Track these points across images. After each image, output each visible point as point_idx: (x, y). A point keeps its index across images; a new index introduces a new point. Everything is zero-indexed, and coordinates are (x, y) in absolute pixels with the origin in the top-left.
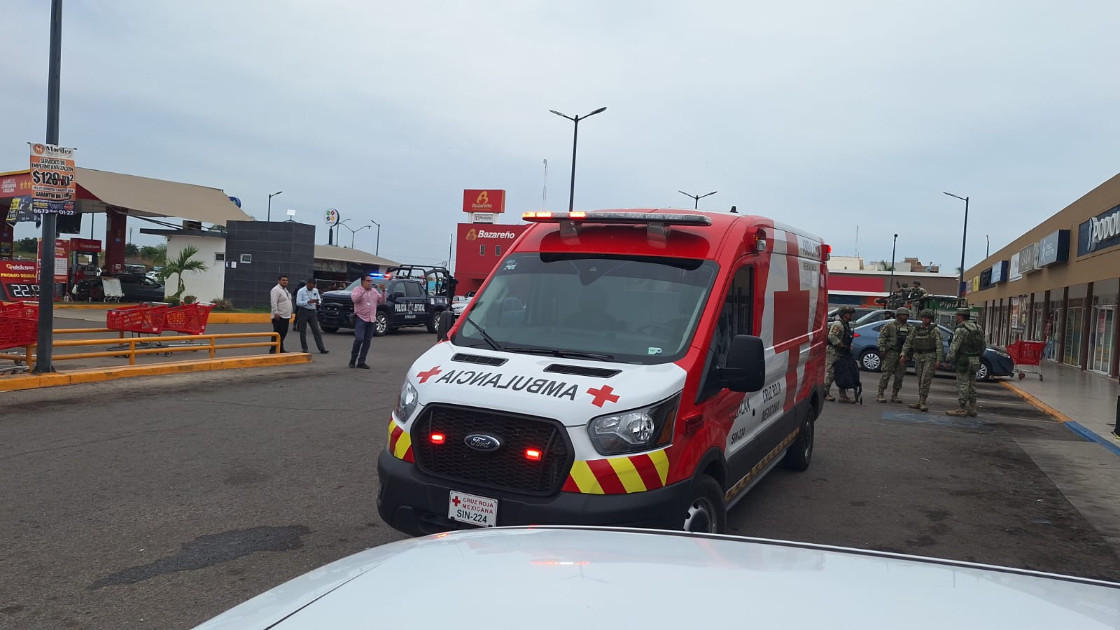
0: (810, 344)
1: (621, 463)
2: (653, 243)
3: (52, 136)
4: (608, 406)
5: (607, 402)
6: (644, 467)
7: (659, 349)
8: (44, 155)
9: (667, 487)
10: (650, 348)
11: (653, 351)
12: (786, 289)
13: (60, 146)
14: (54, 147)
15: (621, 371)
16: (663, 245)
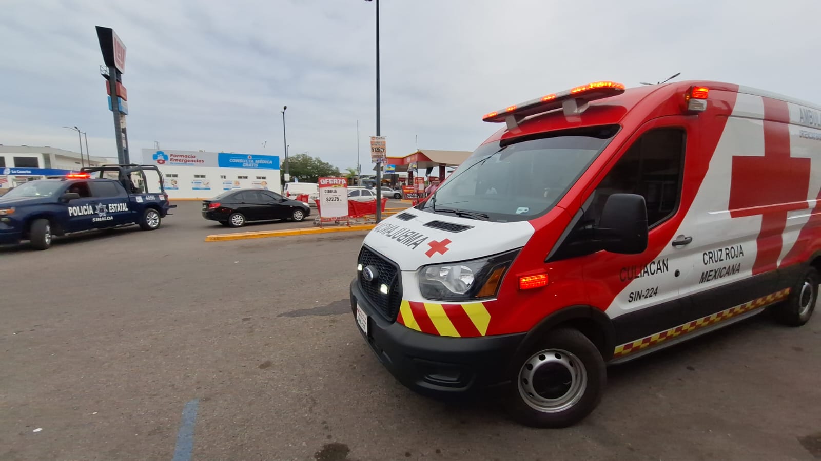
0: (811, 211)
1: (435, 309)
2: (570, 120)
3: (378, 133)
4: (437, 257)
5: (437, 254)
6: (458, 317)
7: (527, 209)
8: (376, 141)
9: (487, 338)
10: (520, 208)
11: (520, 210)
12: (761, 153)
13: (381, 136)
14: (379, 137)
15: (474, 227)
16: (579, 120)
